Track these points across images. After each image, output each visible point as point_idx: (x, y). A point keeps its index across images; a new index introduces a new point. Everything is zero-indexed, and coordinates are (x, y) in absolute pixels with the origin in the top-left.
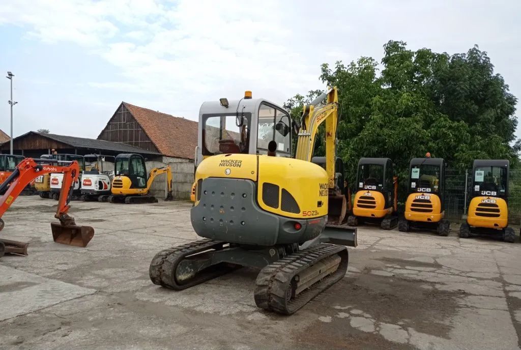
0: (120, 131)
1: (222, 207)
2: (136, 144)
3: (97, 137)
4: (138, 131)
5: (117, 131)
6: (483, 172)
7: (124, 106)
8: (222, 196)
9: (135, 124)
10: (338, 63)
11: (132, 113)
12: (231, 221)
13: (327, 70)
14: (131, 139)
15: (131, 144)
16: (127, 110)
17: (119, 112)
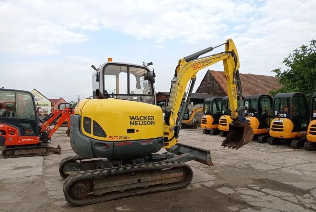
0: (207, 87)
2: (216, 94)
3: (195, 92)
4: (216, 86)
5: (205, 87)
7: (209, 72)
9: (215, 81)
11: (213, 75)
14: (213, 91)
15: (213, 93)
16: (211, 74)
17: (206, 76)
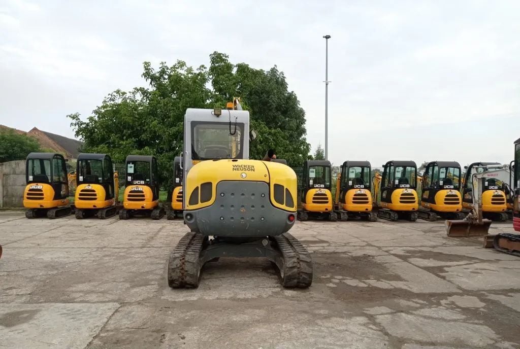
1: (243, 206)
6: (314, 170)
8: (243, 197)
10: (162, 63)
12: (253, 218)
13: (149, 69)
